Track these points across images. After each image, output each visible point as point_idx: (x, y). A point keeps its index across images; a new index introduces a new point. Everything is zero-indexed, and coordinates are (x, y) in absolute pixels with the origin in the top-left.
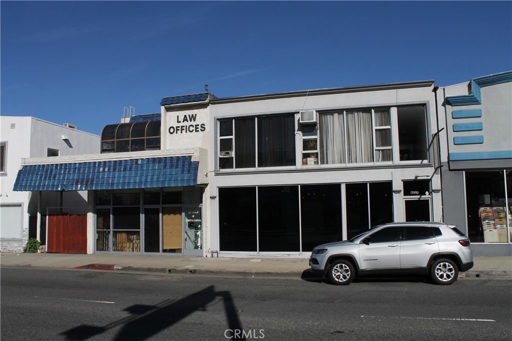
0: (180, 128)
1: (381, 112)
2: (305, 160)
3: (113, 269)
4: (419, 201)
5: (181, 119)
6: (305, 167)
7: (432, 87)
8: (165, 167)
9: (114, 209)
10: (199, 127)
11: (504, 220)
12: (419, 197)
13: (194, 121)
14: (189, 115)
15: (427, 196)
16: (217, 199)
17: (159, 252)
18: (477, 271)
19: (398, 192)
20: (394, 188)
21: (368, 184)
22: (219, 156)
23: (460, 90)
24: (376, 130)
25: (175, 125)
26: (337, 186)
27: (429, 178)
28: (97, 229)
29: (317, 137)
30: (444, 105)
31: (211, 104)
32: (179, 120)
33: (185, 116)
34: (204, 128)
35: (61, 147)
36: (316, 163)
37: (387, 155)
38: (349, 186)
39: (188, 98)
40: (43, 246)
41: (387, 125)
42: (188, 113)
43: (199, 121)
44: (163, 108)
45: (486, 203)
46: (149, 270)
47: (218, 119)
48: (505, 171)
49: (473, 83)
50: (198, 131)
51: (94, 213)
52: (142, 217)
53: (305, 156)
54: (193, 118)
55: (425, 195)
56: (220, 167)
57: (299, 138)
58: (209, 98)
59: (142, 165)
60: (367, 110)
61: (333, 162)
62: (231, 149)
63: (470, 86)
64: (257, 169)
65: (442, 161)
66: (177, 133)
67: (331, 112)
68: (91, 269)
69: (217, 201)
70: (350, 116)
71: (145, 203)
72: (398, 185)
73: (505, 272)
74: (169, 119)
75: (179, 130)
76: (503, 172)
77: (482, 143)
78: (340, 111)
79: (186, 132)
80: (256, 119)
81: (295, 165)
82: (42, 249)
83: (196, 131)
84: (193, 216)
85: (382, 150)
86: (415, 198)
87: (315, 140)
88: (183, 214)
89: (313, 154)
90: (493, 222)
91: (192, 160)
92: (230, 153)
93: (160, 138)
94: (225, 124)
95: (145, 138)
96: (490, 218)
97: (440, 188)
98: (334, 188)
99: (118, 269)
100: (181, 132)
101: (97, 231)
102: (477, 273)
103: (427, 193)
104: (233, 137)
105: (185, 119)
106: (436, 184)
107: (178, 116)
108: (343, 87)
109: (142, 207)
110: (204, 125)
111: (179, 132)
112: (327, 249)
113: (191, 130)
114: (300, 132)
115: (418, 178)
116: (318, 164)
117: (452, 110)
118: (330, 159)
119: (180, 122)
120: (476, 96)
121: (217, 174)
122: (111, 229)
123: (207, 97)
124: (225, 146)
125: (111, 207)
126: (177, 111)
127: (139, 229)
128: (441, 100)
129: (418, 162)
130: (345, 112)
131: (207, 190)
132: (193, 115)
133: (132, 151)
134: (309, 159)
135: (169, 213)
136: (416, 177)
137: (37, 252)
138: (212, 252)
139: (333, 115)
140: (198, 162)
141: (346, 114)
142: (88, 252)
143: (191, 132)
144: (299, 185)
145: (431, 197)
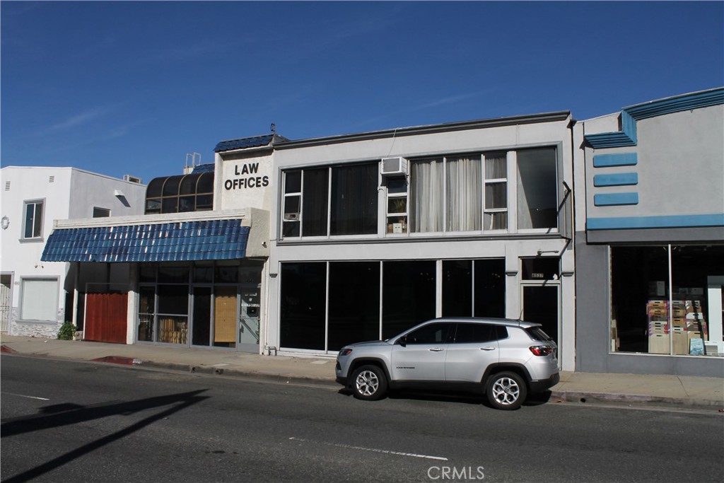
0: (238, 182)
1: (495, 158)
2: (390, 225)
3: (132, 364)
4: (543, 288)
5: (240, 170)
6: (390, 236)
7: (568, 121)
8: (209, 233)
9: (160, 287)
10: (261, 180)
11: (682, 320)
12: (543, 281)
13: (256, 172)
14: (250, 165)
15: (554, 281)
16: (279, 277)
17: (209, 345)
18: (583, 394)
19: (514, 274)
20: (508, 268)
21: (473, 262)
22: (283, 219)
23: (606, 124)
24: (487, 184)
25: (233, 177)
26: (431, 264)
27: (558, 254)
28: (140, 312)
29: (407, 194)
30: (582, 147)
31: (276, 149)
32: (238, 172)
33: (245, 166)
34: (267, 182)
35: (113, 205)
36: (404, 230)
37: (501, 221)
38: (448, 264)
39: (248, 142)
40: (80, 332)
41: (502, 177)
42: (249, 161)
43: (261, 173)
44: (217, 155)
45: (659, 295)
46: (171, 367)
47: (282, 170)
48: (670, 246)
49: (625, 115)
50: (260, 186)
51: (136, 291)
52: (191, 298)
53: (391, 221)
54: (254, 168)
55: (553, 279)
56: (283, 234)
57: (384, 195)
58: (273, 142)
59: (183, 230)
60: (474, 156)
61: (427, 230)
62: (297, 210)
63: (620, 118)
64: (328, 237)
65: (576, 230)
66: (234, 188)
67: (427, 159)
68: (109, 362)
69: (278, 280)
70: (452, 164)
71: (194, 281)
72: (513, 264)
73: (623, 397)
74: (226, 170)
75: (237, 184)
76: (667, 248)
77: (636, 204)
78: (438, 158)
79: (245, 187)
80: (330, 169)
81: (376, 233)
82: (78, 335)
83: (258, 186)
84: (251, 300)
85: (495, 213)
86: (538, 283)
87: (404, 199)
88: (239, 296)
89: (401, 218)
90: (666, 323)
91: (242, 225)
92: (296, 215)
93: (212, 195)
94: (291, 176)
95: (196, 195)
96: (662, 316)
97: (573, 270)
98: (427, 266)
99: (137, 364)
100: (240, 188)
101: (140, 315)
102: (583, 397)
103: (555, 277)
104: (301, 194)
105: (245, 171)
106: (567, 263)
107: (236, 166)
108: (441, 124)
109: (191, 285)
110: (267, 178)
111: (237, 187)
112: (351, 350)
113: (251, 184)
114: (384, 188)
115: (543, 255)
116: (406, 232)
117: (593, 155)
118: (423, 226)
119: (239, 174)
120: (627, 134)
121: (279, 244)
122: (155, 314)
123: (271, 140)
124: (291, 205)
125: (155, 285)
126: (236, 159)
127: (187, 314)
128: (579, 140)
129: (544, 231)
130: (445, 159)
131: (267, 265)
132: (254, 165)
133: (179, 212)
134: (395, 225)
135: (223, 295)
136: (539, 253)
137: (72, 339)
138: (270, 349)
139: (429, 163)
140: (249, 228)
141: (447, 161)
142: (128, 343)
143: (251, 187)
144: (382, 262)
145: (560, 282)
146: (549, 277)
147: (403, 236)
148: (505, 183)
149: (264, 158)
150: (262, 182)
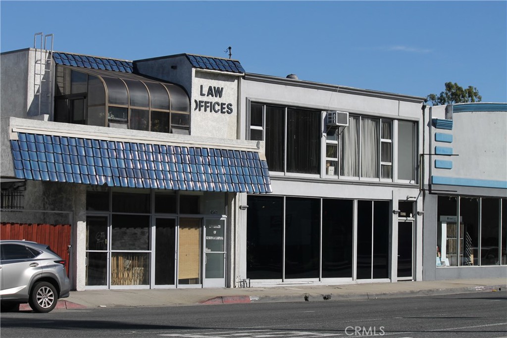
0: (203, 104)
4: (405, 223)
5: (205, 91)
7: (422, 105)
10: (226, 107)
13: (220, 97)
14: (215, 88)
15: (411, 219)
16: (246, 210)
19: (396, 212)
20: (394, 208)
21: (373, 202)
24: (382, 143)
25: (198, 97)
26: (351, 202)
27: (415, 200)
29: (338, 142)
30: (429, 125)
32: (203, 93)
33: (210, 88)
34: (231, 110)
36: (336, 173)
37: (388, 173)
38: (361, 203)
42: (214, 84)
43: (225, 99)
44: (194, 71)
47: (251, 102)
48: (459, 197)
50: (224, 113)
53: (328, 164)
54: (219, 92)
55: (410, 217)
57: (324, 141)
61: (348, 175)
63: (447, 110)
64: (286, 174)
65: (424, 183)
66: (200, 110)
69: (245, 212)
71: (157, 211)
72: (396, 205)
75: (202, 106)
77: (451, 169)
78: (357, 116)
79: (211, 111)
80: (286, 109)
81: (320, 174)
83: (222, 112)
84: (215, 232)
86: (404, 219)
87: (336, 146)
88: (205, 229)
91: (260, 158)
93: (190, 116)
95: (170, 111)
97: (422, 211)
98: (348, 204)
100: (205, 110)
103: (411, 215)
104: (264, 129)
105: (210, 92)
106: (419, 206)
107: (201, 86)
109: (154, 216)
110: (231, 105)
111: (203, 109)
113: (217, 109)
114: (326, 134)
115: (410, 199)
116: (338, 175)
117: (436, 132)
119: (204, 95)
127: (149, 250)
128: (427, 121)
129: (408, 182)
130: (361, 118)
132: (218, 88)
136: (407, 198)
142: (78, 289)
143: (216, 112)
144: (322, 199)
145: (414, 219)
146: (408, 216)
147: (335, 178)
148: (390, 143)
149: (228, 83)
150: (226, 109)
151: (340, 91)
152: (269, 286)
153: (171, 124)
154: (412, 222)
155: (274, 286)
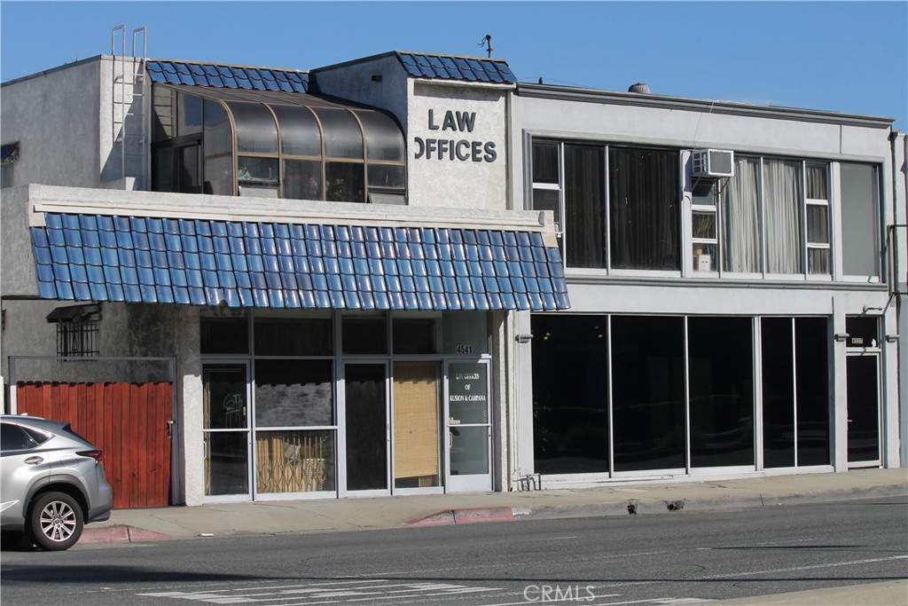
0: (436, 145)
1: (815, 167)
4: (862, 358)
5: (439, 119)
7: (888, 131)
10: (482, 148)
12: (861, 349)
13: (470, 130)
14: (458, 113)
15: (873, 350)
16: (530, 343)
19: (840, 338)
20: (836, 331)
21: (793, 320)
24: (809, 206)
26: (744, 322)
27: (881, 313)
29: (716, 209)
30: (904, 170)
32: (435, 124)
33: (449, 115)
34: (494, 155)
36: (714, 266)
37: (823, 262)
41: (825, 199)
43: (482, 133)
44: (411, 84)
47: (530, 138)
50: (479, 160)
52: (341, 390)
53: (697, 250)
54: (467, 121)
55: (871, 346)
57: (687, 207)
60: (794, 160)
61: (740, 270)
64: (610, 272)
65: (899, 282)
66: (428, 157)
71: (347, 350)
72: (840, 325)
75: (434, 149)
78: (754, 157)
79: (453, 158)
80: (607, 150)
81: (682, 269)
83: (475, 159)
84: (468, 387)
86: (858, 351)
87: (713, 216)
88: (447, 381)
93: (407, 168)
97: (895, 333)
98: (741, 324)
100: (440, 157)
103: (874, 342)
104: (561, 188)
105: (449, 121)
106: (890, 324)
107: (431, 112)
109: (341, 360)
110: (493, 145)
111: (434, 154)
114: (690, 194)
115: (868, 312)
116: (719, 270)
119: (437, 128)
126: (429, 95)
127: (333, 424)
128: (900, 160)
130: (762, 160)
132: (467, 114)
134: (702, 258)
136: (864, 310)
141: (765, 164)
142: (189, 502)
143: (462, 159)
144: (686, 317)
145: (880, 350)
146: (867, 344)
147: (714, 276)
148: (826, 206)
149: (485, 104)
150: (483, 153)
151: (715, 111)
152: (581, 487)
153: (367, 186)
154: (876, 356)
155: (590, 486)
